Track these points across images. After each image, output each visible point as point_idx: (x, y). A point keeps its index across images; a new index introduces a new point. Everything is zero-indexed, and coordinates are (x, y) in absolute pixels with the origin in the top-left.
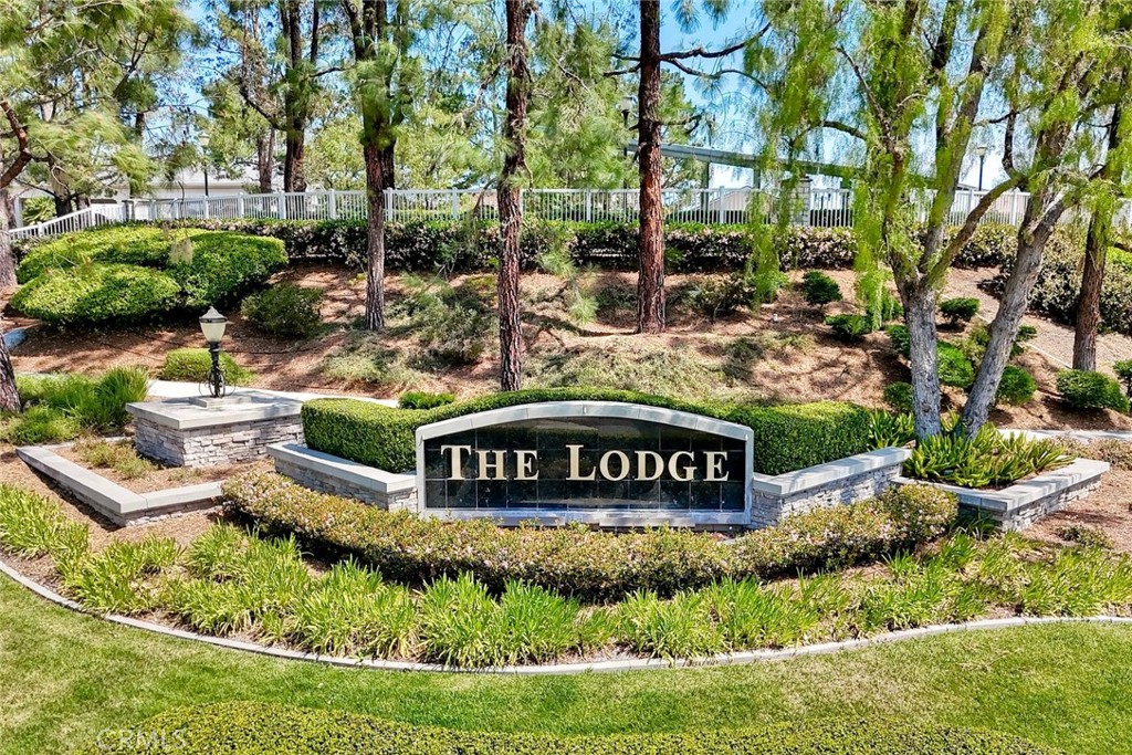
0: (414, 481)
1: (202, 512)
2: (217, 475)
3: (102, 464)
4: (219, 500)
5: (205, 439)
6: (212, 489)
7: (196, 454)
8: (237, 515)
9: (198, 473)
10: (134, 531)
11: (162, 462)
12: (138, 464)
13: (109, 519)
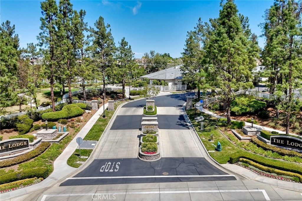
0: (270, 141)
1: (249, 140)
2: (251, 137)
3: (239, 133)
4: (250, 139)
5: (250, 132)
6: (250, 138)
7: (249, 134)
8: (252, 141)
9: (249, 136)
10: (242, 141)
11: (246, 134)
12: (243, 134)
13: (240, 139)
